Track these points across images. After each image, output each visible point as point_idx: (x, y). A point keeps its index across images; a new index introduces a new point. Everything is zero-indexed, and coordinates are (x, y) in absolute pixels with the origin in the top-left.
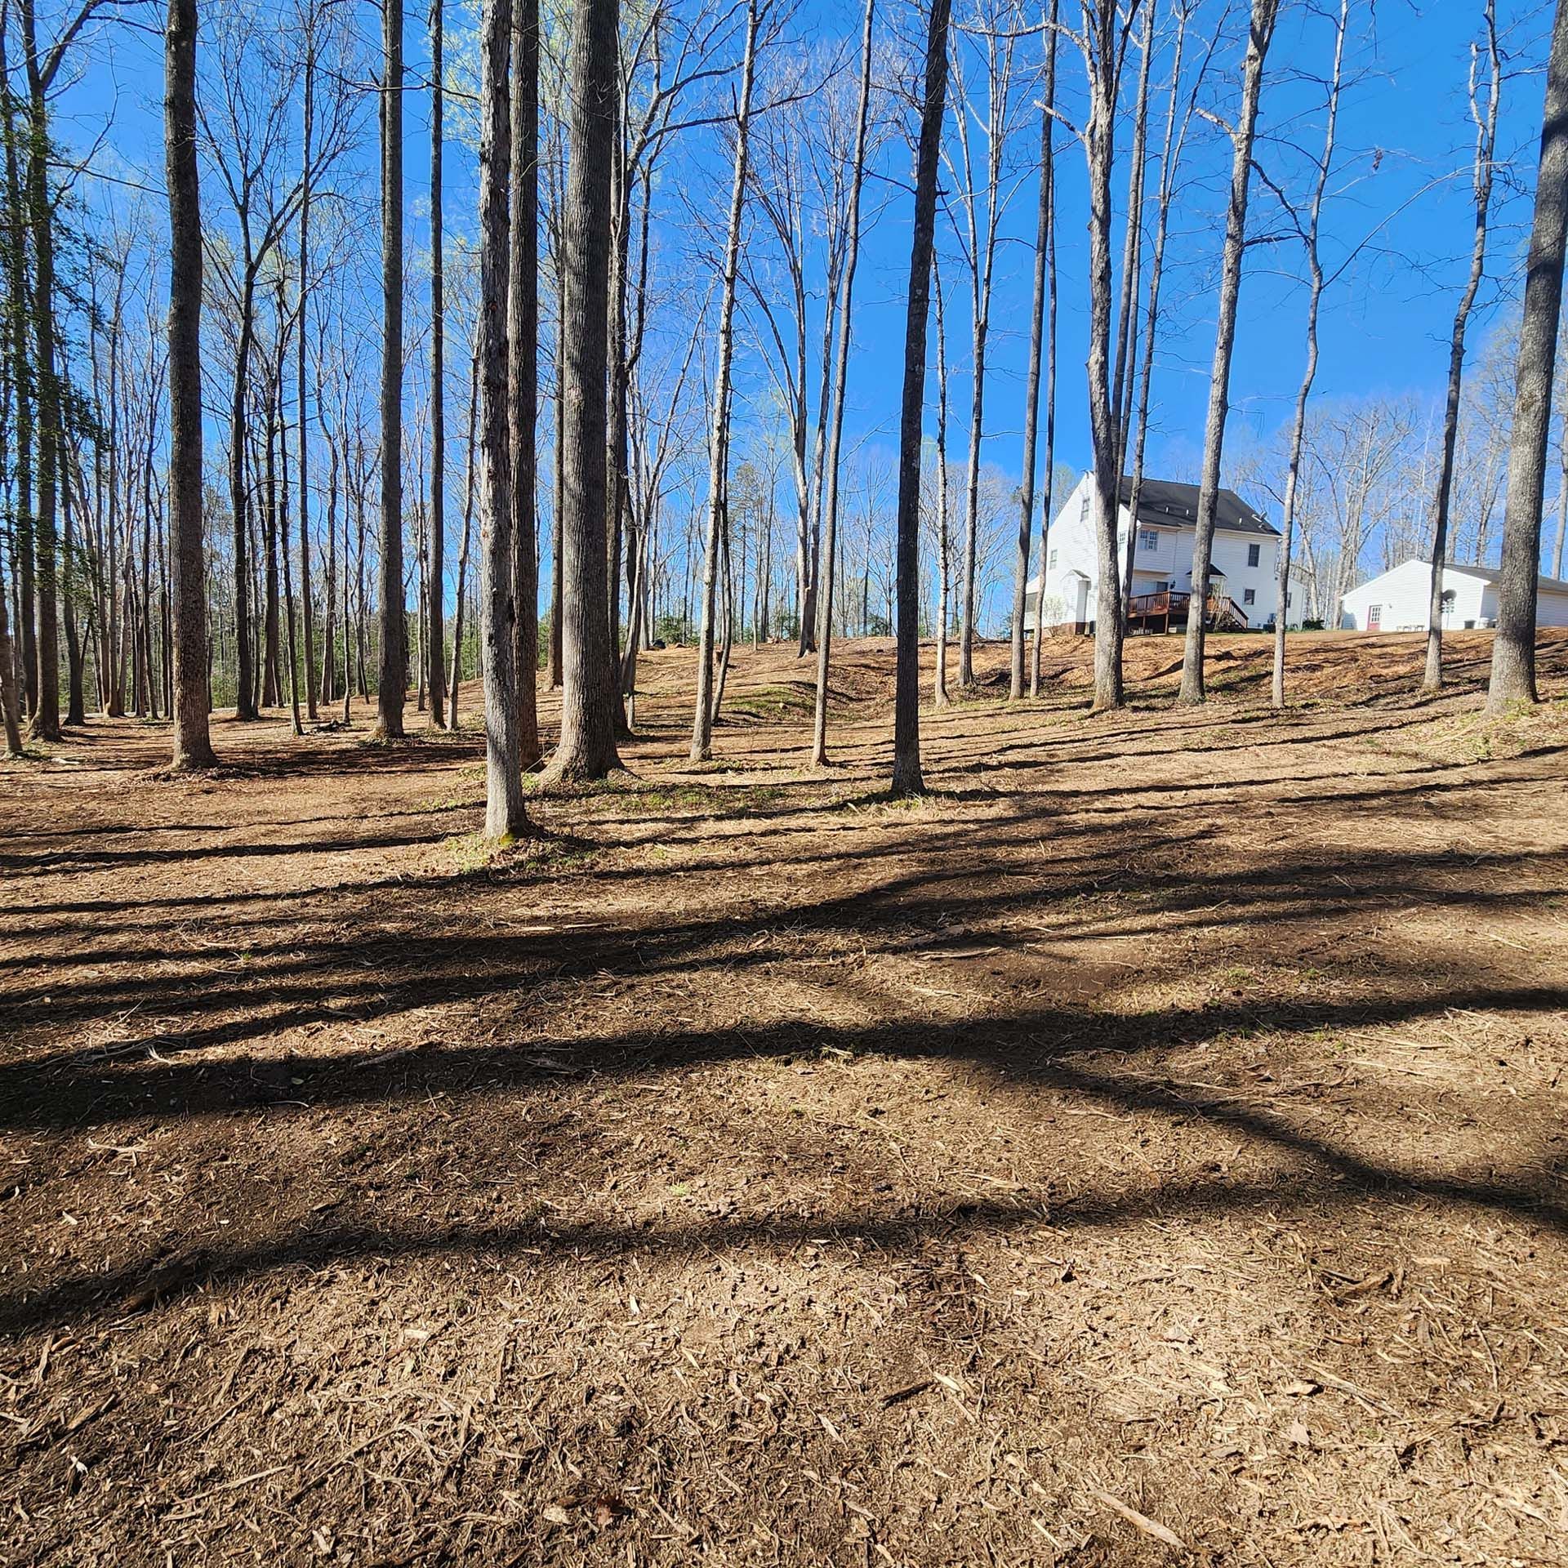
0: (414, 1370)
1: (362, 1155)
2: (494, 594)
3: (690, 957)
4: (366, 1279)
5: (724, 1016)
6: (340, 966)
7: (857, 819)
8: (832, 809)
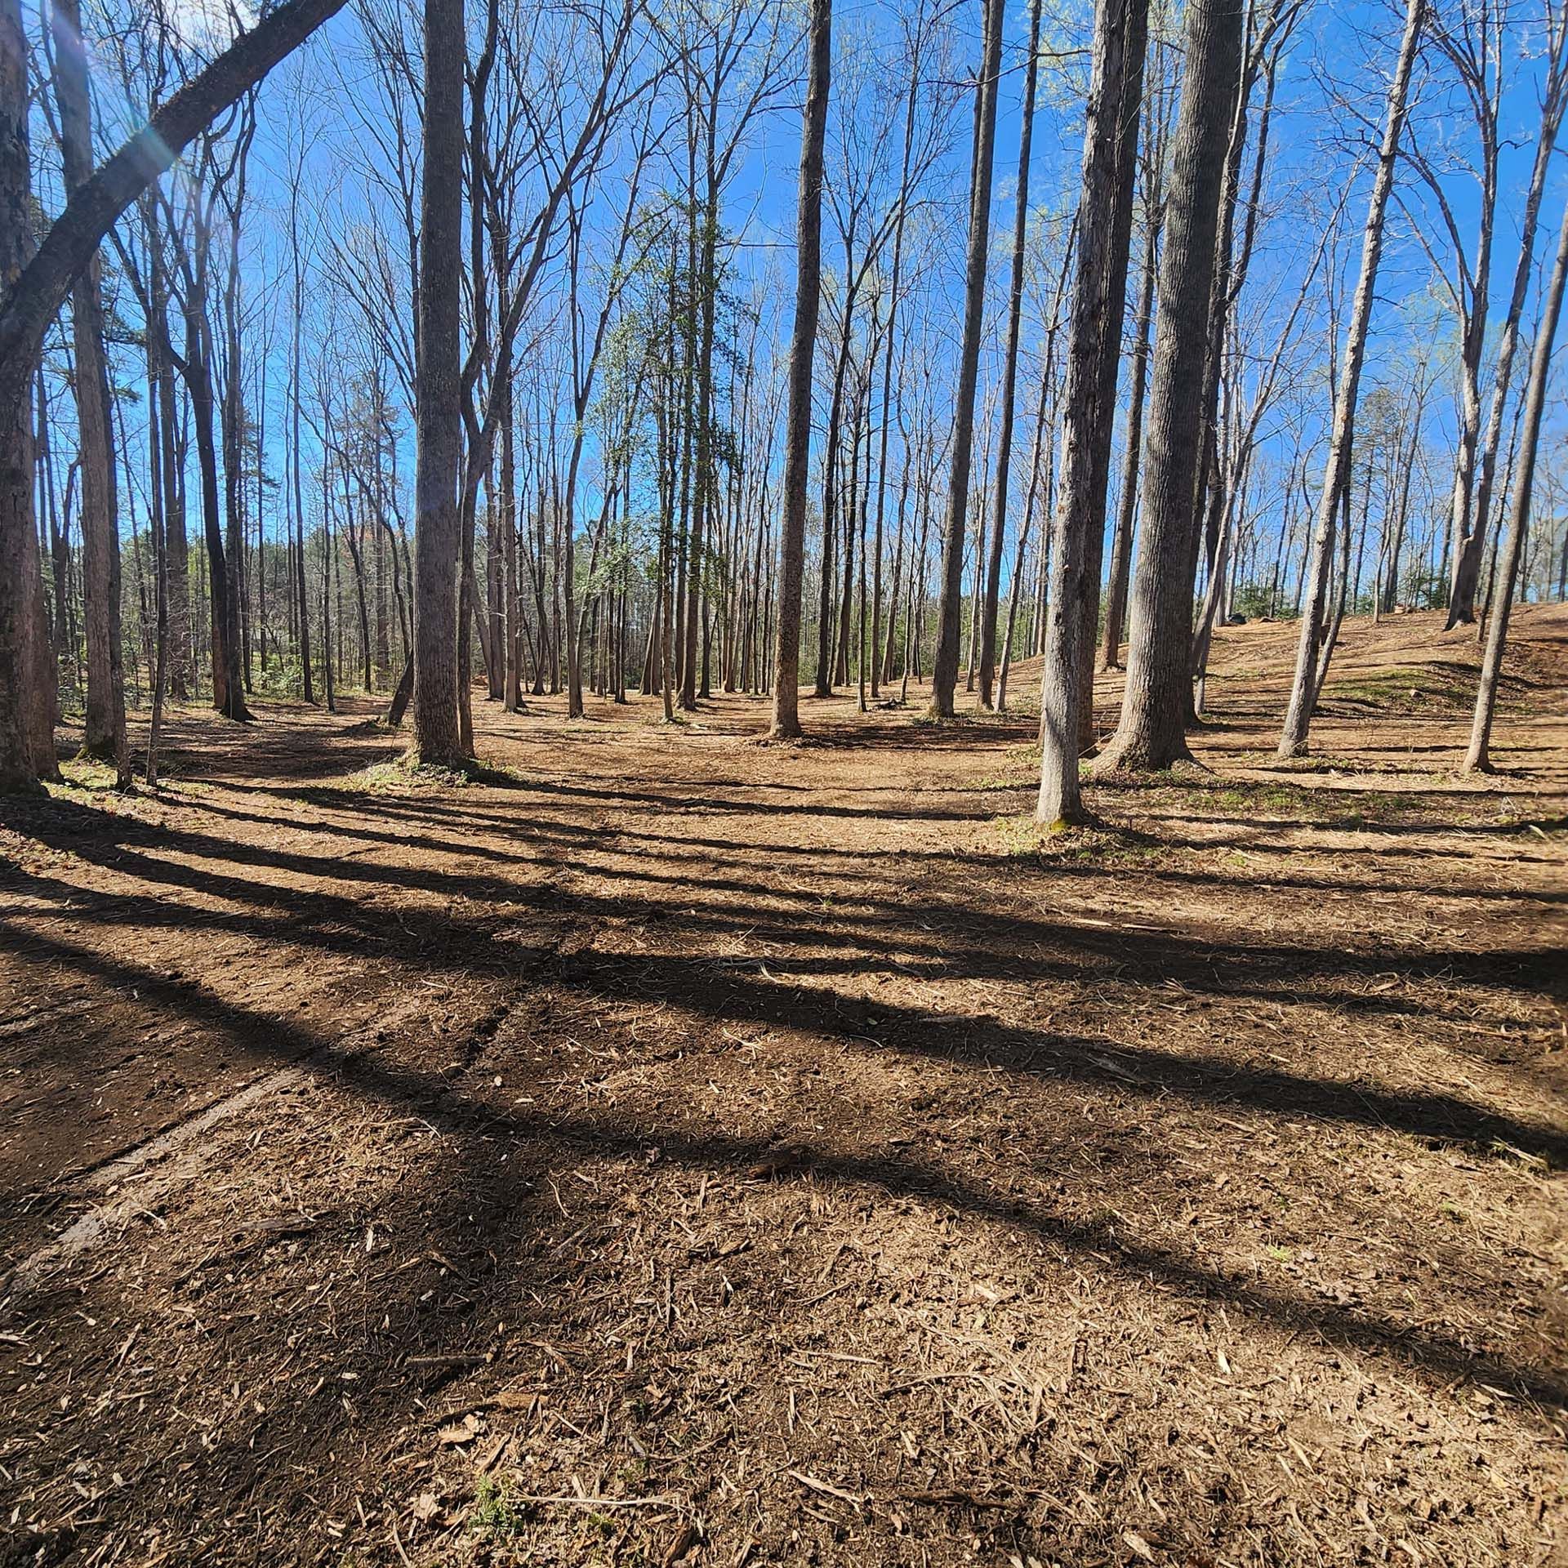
0: (984, 1326)
1: (929, 1105)
2: (1066, 571)
3: (1283, 986)
4: (938, 1222)
5: (1334, 1067)
6: (904, 925)
7: (1545, 849)
8: (1502, 831)
